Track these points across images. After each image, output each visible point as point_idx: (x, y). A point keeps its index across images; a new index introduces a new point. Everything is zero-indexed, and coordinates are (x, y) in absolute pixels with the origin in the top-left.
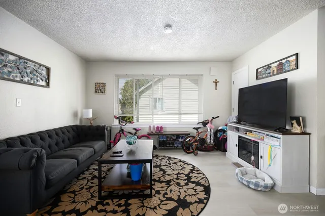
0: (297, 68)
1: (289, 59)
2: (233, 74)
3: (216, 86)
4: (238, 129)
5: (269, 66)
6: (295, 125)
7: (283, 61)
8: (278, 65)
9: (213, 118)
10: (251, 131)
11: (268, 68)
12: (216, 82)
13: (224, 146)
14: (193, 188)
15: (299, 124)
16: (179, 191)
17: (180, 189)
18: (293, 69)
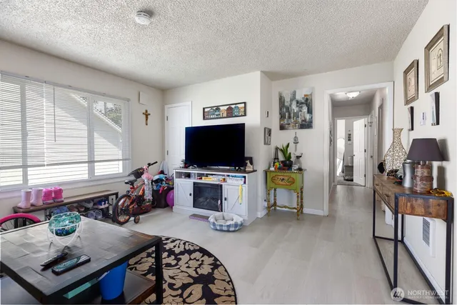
0: (245, 115)
1: (238, 105)
2: (166, 107)
3: (147, 120)
4: (188, 176)
5: (218, 108)
6: (249, 164)
7: (233, 106)
8: (228, 109)
9: (149, 165)
10: (207, 175)
11: (216, 109)
12: (147, 115)
13: (166, 201)
14: (190, 259)
15: (251, 163)
16: (182, 272)
17: (179, 268)
18: (242, 116)
